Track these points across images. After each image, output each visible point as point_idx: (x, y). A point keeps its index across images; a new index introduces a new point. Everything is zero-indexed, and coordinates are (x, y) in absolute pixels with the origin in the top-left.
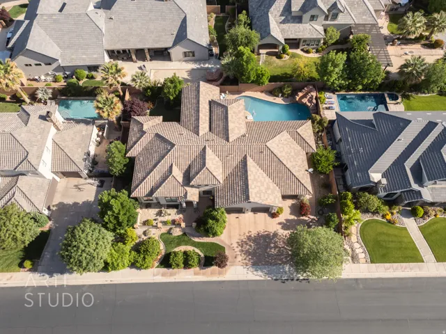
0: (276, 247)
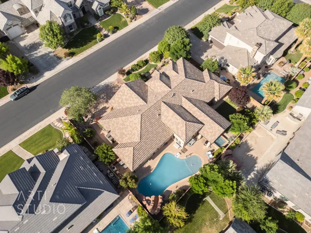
0: (103, 98)
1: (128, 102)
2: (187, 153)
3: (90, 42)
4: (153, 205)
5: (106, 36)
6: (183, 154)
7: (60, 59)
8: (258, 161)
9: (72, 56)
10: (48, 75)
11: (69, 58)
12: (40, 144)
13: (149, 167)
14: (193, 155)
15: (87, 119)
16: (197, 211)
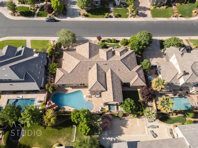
1: (83, 52)
2: (90, 99)
3: (101, 15)
4: (49, 106)
5: (111, 17)
6: (88, 97)
7: (80, 15)
8: (122, 136)
9: (86, 17)
10: (69, 19)
11: (84, 16)
12: (37, 45)
13: (67, 90)
14: (92, 102)
15: (64, 49)
16: (66, 128)
